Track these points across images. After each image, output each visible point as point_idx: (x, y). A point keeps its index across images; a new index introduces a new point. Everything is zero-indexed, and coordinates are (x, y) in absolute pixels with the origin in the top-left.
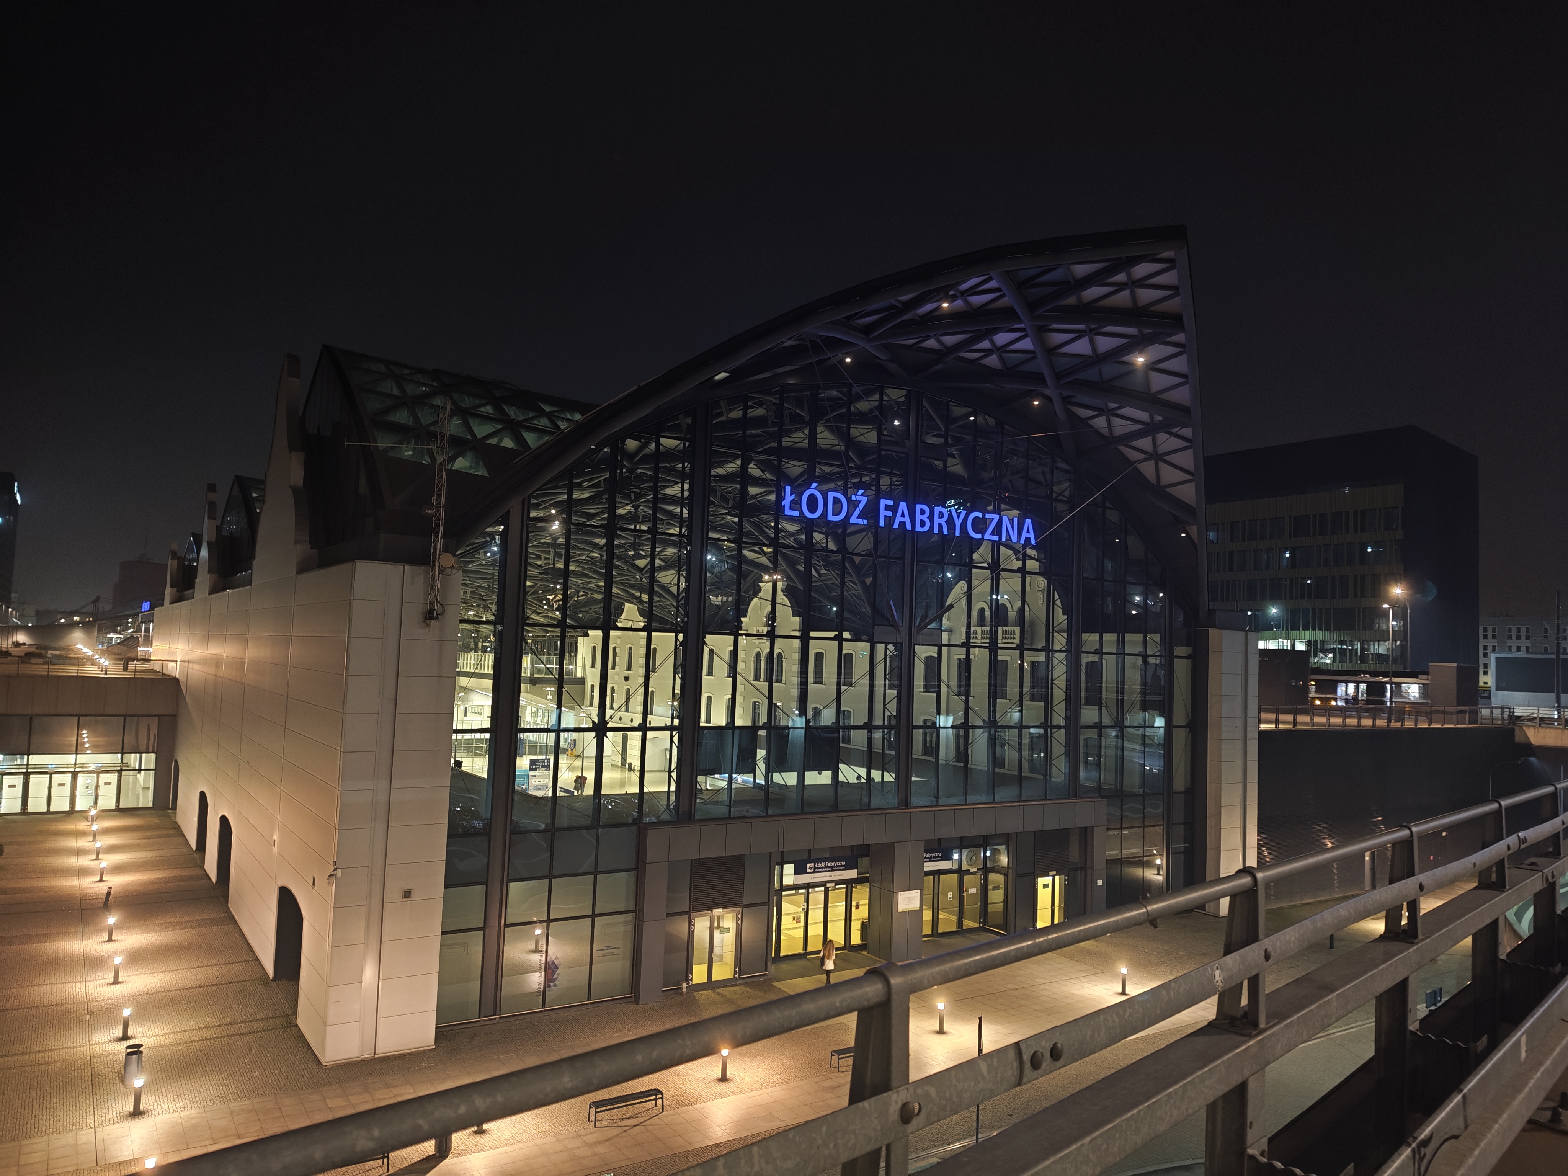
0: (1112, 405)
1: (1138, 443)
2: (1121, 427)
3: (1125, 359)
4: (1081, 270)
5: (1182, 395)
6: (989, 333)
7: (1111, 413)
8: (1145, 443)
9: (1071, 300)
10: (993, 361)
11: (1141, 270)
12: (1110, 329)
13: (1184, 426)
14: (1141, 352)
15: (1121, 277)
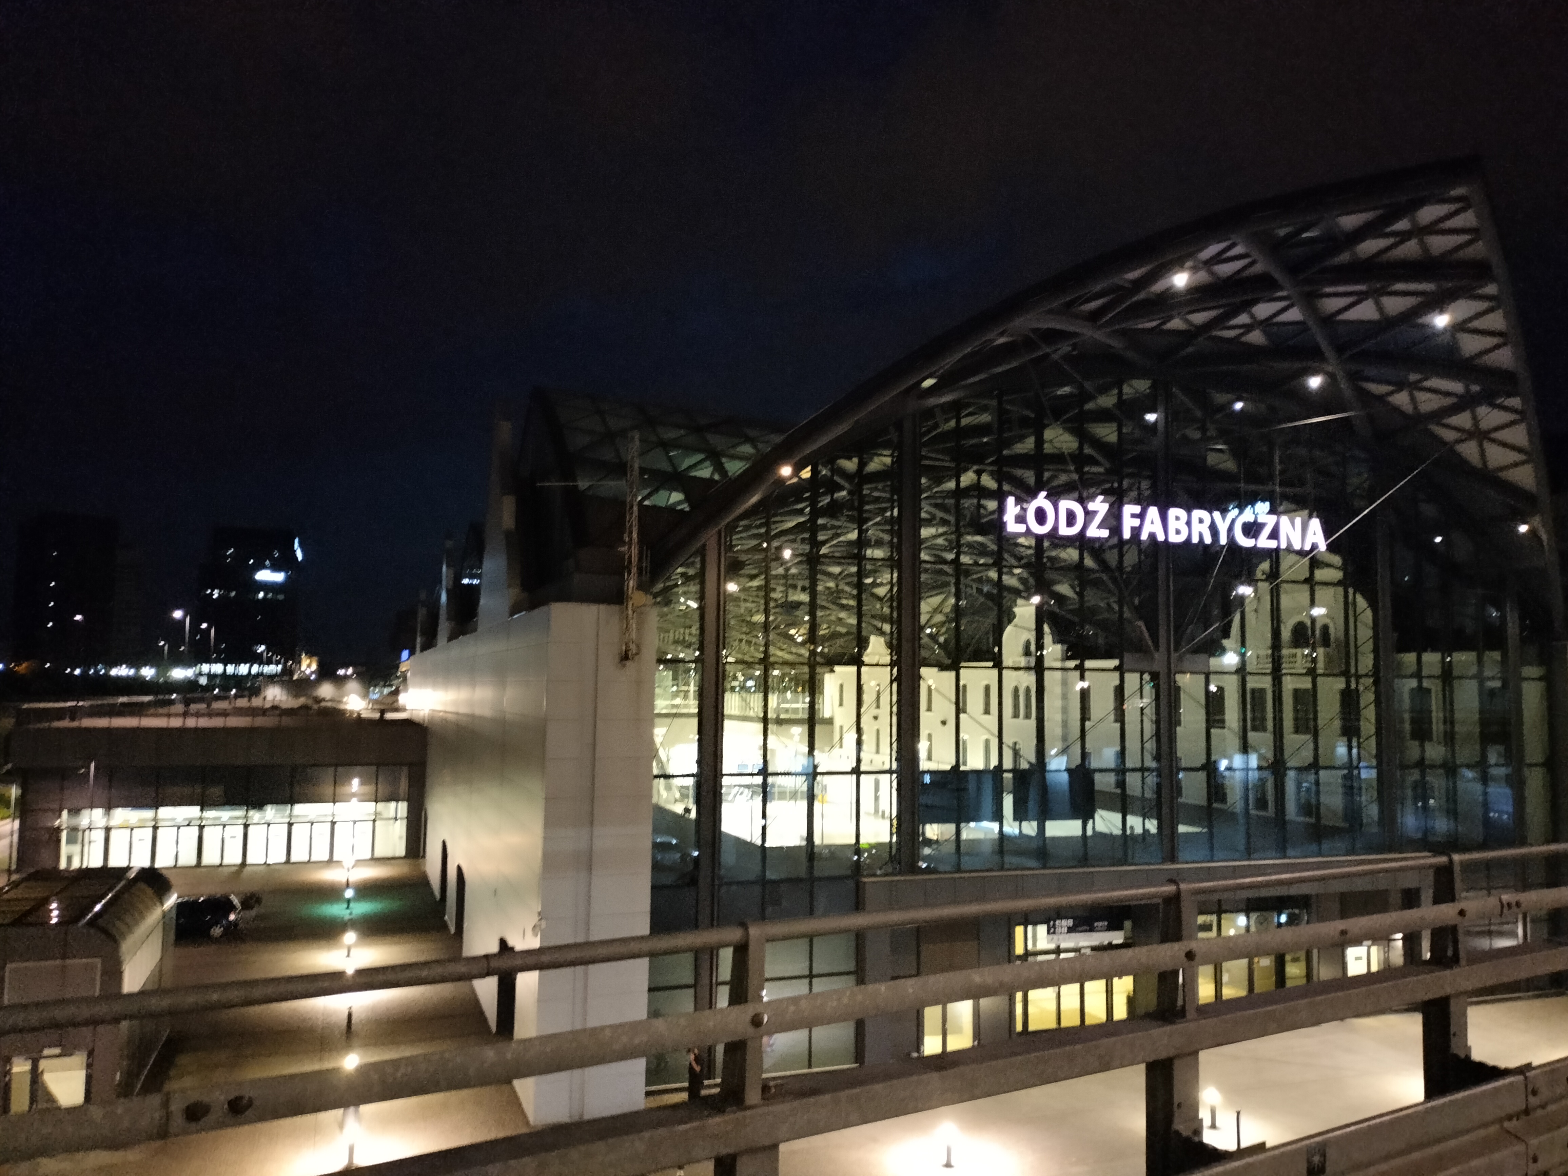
0: (1413, 377)
1: (1455, 420)
2: (1428, 402)
3: (1420, 321)
4: (1349, 221)
5: (1504, 358)
6: (1246, 305)
7: (1416, 386)
8: (1463, 420)
9: (1344, 257)
10: (1256, 337)
11: (1428, 214)
12: (1400, 286)
13: (1509, 395)
14: (1442, 311)
15: (1402, 225)
